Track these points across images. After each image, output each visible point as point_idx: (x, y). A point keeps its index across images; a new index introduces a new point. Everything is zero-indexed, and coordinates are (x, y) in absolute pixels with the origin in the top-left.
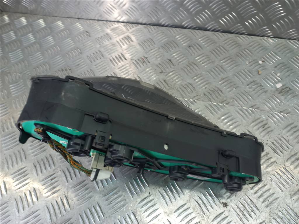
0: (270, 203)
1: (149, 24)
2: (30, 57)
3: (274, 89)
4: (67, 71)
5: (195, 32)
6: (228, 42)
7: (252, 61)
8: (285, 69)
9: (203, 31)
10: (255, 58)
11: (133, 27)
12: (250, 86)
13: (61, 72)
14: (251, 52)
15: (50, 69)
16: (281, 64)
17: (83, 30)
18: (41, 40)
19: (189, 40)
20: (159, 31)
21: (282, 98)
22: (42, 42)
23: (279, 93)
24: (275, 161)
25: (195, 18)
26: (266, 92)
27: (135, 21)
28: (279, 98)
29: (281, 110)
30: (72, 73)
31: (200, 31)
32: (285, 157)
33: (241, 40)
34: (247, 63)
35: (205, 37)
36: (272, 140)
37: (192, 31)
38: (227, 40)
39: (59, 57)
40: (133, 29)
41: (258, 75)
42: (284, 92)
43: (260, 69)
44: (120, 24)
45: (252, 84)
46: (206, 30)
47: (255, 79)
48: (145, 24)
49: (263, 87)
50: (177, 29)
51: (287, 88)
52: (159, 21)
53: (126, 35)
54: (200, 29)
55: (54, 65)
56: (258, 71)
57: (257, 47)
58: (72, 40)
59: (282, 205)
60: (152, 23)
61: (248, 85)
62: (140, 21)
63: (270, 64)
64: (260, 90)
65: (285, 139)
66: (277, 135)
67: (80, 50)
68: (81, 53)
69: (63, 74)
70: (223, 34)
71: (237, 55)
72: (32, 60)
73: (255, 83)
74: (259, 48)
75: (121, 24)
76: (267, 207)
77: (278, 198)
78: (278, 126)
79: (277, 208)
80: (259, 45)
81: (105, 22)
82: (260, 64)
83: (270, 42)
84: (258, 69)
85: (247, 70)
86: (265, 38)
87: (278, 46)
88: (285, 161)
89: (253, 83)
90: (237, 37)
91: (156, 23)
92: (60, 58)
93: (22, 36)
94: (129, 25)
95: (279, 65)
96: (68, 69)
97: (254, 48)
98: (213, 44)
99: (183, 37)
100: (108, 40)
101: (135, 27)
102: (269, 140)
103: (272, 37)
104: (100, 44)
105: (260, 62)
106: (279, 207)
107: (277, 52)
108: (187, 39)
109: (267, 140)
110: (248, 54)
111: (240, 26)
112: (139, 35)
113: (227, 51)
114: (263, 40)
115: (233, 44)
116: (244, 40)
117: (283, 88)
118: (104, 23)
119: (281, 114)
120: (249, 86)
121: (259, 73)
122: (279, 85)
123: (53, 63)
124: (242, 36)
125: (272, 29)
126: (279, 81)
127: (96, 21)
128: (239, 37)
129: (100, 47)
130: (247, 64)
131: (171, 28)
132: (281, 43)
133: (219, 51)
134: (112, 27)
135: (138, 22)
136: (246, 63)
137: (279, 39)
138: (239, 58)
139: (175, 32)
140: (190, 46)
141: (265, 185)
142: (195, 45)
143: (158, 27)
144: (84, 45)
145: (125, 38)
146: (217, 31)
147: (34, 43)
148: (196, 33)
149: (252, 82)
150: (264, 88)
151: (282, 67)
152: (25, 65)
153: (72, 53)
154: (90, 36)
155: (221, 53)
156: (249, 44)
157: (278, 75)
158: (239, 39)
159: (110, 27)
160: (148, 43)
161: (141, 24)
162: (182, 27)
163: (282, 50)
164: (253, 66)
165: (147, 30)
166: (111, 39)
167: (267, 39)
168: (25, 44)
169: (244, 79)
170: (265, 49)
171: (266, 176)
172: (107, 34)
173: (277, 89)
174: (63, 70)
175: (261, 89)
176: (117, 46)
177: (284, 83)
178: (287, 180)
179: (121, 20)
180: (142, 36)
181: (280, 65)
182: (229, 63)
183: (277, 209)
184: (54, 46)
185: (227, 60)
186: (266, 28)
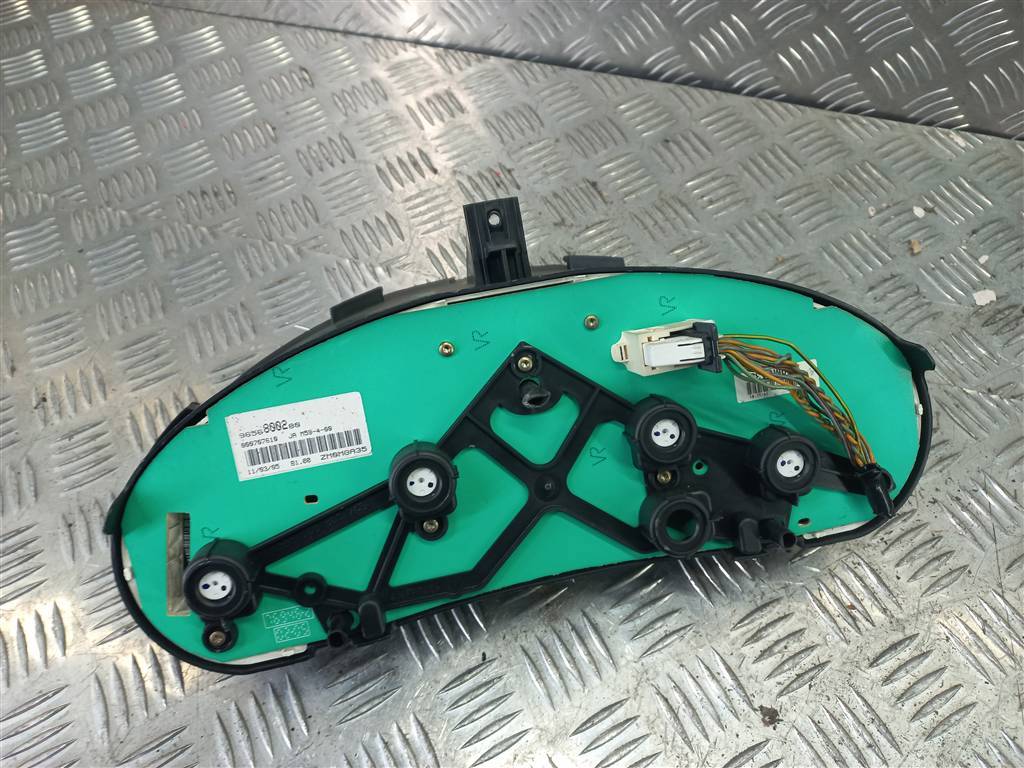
1: (527, 58)
2: (91, 140)
3: (965, 309)
4: (220, 198)
5: (687, 93)
6: (806, 134)
7: (888, 207)
8: (1008, 241)
9: (717, 92)
10: (901, 197)
11: (469, 64)
12: (879, 291)
13: (200, 199)
14: (887, 178)
15: (158, 187)
16: (992, 222)
17: (290, 64)
18: (137, 87)
19: (665, 121)
20: (559, 83)
21: (996, 342)
22: (140, 92)
23: (985, 324)
24: (965, 567)
25: (692, 44)
26: (935, 316)
27: (477, 45)
28: (985, 341)
29: (990, 385)
30: (235, 204)
31: (707, 93)
33: (851, 133)
34: (872, 213)
35: (723, 113)
36: (953, 489)
37: (680, 90)
38: (800, 128)
39: (195, 149)
40: (471, 70)
41: (908, 255)
42: (1001, 323)
43: (918, 234)
44: (421, 51)
45: (887, 284)
46: (727, 88)
47: (898, 270)
48: (511, 56)
49: (926, 301)
50: (627, 80)
51: (1015, 306)
52: (562, 46)
53: (440, 88)
54: (707, 84)
55: (174, 174)
56: (909, 242)
57: (908, 160)
58: (249, 92)
60: (539, 52)
61: (871, 288)
62: (495, 43)
63: (955, 221)
64: (913, 310)
65: (1003, 489)
66: (974, 474)
67: (274, 129)
68: (275, 140)
69: (203, 207)
70: (790, 106)
71: (835, 182)
72: (97, 151)
73: (898, 284)
74: (915, 163)
75: (427, 52)
77: (973, 704)
78: (976, 439)
80: (915, 152)
81: (369, 41)
82: (917, 219)
83: (957, 143)
84: (910, 235)
85: (871, 237)
86: (939, 132)
87: (983, 162)
88: (1002, 570)
89: (892, 282)
90: (838, 121)
91: (552, 53)
92: (199, 151)
93: (69, 67)
94: (456, 56)
95: (984, 226)
96: (223, 192)
97: (897, 161)
98: (750, 140)
99: (644, 107)
100: (376, 102)
101: (473, 63)
102: (942, 486)
103: (963, 129)
104: (346, 115)
105: (919, 212)
107: (979, 179)
108: (658, 115)
109: (937, 490)
110: (877, 181)
111: (851, 80)
112: (488, 91)
113: (800, 166)
114: (931, 138)
115: (821, 142)
116: (863, 133)
117: (1000, 307)
118: (365, 43)
119: (991, 400)
120: (875, 291)
121: (912, 249)
122: (984, 297)
124: (854, 120)
125: (965, 99)
126: (984, 284)
127: (338, 35)
128: (844, 121)
129: (346, 122)
130: (870, 217)
131: (605, 75)
132: (997, 151)
133: (771, 165)
134: (395, 59)
135: (487, 46)
136: (867, 211)
137: (990, 138)
138: (843, 194)
139: (619, 88)
140: (667, 141)
141: (925, 655)
142: (687, 140)
143: (556, 68)
144: (288, 113)
145: (438, 97)
146: (769, 96)
147: (112, 94)
148: (691, 97)
149: (886, 280)
150: (929, 304)
151: (997, 233)
152: (72, 169)
153: (242, 137)
154: (313, 86)
155: (778, 172)
156: (880, 147)
157: (983, 259)
158: (845, 127)
159: (387, 57)
160: (518, 120)
161: (498, 54)
162: (645, 75)
163: (1000, 174)
164: (894, 222)
165: (519, 76)
166: (386, 97)
167: (947, 135)
168: (79, 96)
169: (858, 267)
170: (937, 166)
171: (927, 619)
172: (374, 81)
173: (978, 311)
175: (918, 307)
176: (407, 122)
177: (1004, 289)
179: (425, 39)
180: (496, 96)
181: (991, 226)
182: (806, 207)
184: (181, 107)
185: (799, 198)
186: (946, 95)
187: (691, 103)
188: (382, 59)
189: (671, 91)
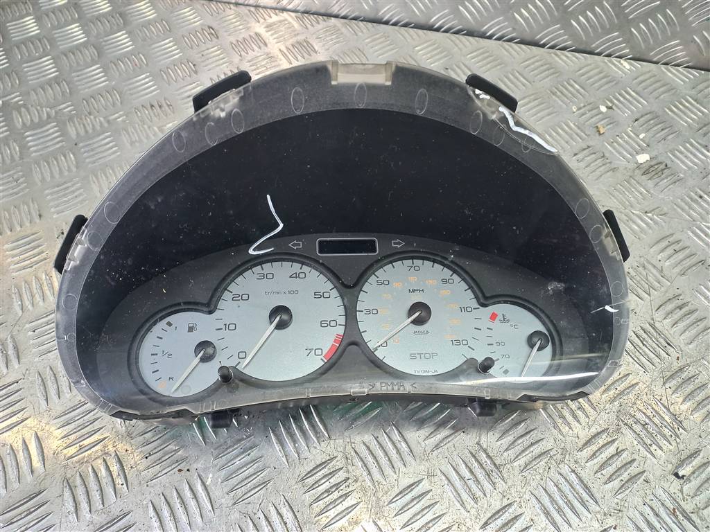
0: (619, 395)
1: (355, 19)
2: (74, 74)
3: (632, 166)
5: (458, 39)
6: (533, 63)
7: (584, 106)
8: (656, 125)
9: (477, 38)
10: (592, 100)
11: (318, 23)
12: (580, 156)
13: (150, 110)
14: (583, 89)
15: (122, 103)
16: (646, 114)
17: (201, 24)
18: (101, 40)
19: (445, 57)
20: (377, 34)
21: (650, 184)
22: (104, 43)
23: (644, 174)
25: (460, 8)
26: (614, 170)
27: (322, 11)
28: (643, 184)
29: (646, 209)
30: (173, 112)
31: (471, 38)
32: (652, 303)
33: (560, 61)
34: (575, 110)
35: (481, 51)
37: (454, 37)
38: (529, 59)
39: (144, 79)
40: (320, 27)
41: (597, 134)
42: (653, 173)
43: (602, 122)
44: (285, 15)
45: (585, 152)
46: (483, 36)
47: (590, 143)
48: (344, 17)
49: (608, 161)
50: (420, 32)
51: (660, 163)
52: (378, 11)
53: (301, 38)
54: (470, 33)
55: (131, 94)
56: (597, 127)
57: (596, 78)
58: (176, 42)
59: (645, 398)
60: (362, 14)
61: (575, 155)
62: (335, 10)
63: (625, 114)
64: (601, 166)
65: (654, 267)
67: (194, 65)
68: (195, 72)
69: (152, 115)
70: (523, 46)
71: (551, 92)
72: (79, 81)
73: (591, 152)
74: (600, 79)
75: (290, 15)
76: (612, 401)
78: (639, 239)
79: (635, 404)
80: (600, 73)
81: (252, 9)
82: (601, 113)
83: (624, 67)
84: (598, 122)
85: (574, 124)
86: (614, 60)
87: (641, 78)
89: (587, 150)
90: (553, 55)
91: (372, 16)
92: (146, 80)
93: (54, 28)
94: (310, 18)
95: (642, 116)
96: (165, 105)
97: (589, 78)
98: (499, 67)
99: (430, 48)
100: (260, 48)
101: (321, 22)
103: (628, 59)
104: (241, 55)
105: (603, 109)
106: (638, 402)
107: (639, 89)
108: (441, 52)
110: (578, 91)
111: (559, 29)
112: (331, 40)
113: (530, 82)
114: (610, 64)
115: (542, 68)
116: (569, 61)
117: (652, 163)
118: (249, 11)
119: (647, 217)
120: (577, 156)
121: (599, 131)
122: (643, 158)
123: (130, 90)
124: (563, 54)
125: (629, 39)
126: (643, 151)
127: (232, 6)
128: (556, 55)
130: (574, 112)
131: (406, 28)
132: (649, 72)
133: (512, 83)
134: (270, 21)
135: (329, 11)
136: (572, 108)
137: (644, 63)
138: (557, 99)
139: (415, 36)
140: (447, 69)
142: (459, 68)
143: (375, 24)
144: (203, 55)
145: (299, 43)
146: (510, 40)
147: (85, 45)
148: (460, 41)
149: (584, 150)
150: (610, 163)
151: (650, 120)
152: (64, 92)
153: (175, 71)
154: (218, 38)
155: (516, 86)
156: (580, 70)
157: (642, 136)
158: (557, 59)
159: (265, 19)
160: (351, 56)
161: (336, 16)
162: (431, 28)
163: (651, 85)
164: (588, 115)
165: (350, 29)
166: (266, 45)
167: (620, 62)
168: (63, 46)
169: (567, 143)
170: (613, 81)
172: (257, 34)
173: (639, 166)
174: (152, 106)
175: (603, 165)
176: (281, 60)
177: (654, 154)
178: (658, 348)
179: (290, 7)
180: (337, 43)
181: (646, 116)
182: (535, 107)
183: (635, 406)
184: (132, 53)
185: (530, 102)
186: (617, 37)
187: (461, 46)
188: (262, 20)
189: (447, 37)
